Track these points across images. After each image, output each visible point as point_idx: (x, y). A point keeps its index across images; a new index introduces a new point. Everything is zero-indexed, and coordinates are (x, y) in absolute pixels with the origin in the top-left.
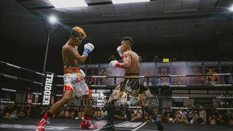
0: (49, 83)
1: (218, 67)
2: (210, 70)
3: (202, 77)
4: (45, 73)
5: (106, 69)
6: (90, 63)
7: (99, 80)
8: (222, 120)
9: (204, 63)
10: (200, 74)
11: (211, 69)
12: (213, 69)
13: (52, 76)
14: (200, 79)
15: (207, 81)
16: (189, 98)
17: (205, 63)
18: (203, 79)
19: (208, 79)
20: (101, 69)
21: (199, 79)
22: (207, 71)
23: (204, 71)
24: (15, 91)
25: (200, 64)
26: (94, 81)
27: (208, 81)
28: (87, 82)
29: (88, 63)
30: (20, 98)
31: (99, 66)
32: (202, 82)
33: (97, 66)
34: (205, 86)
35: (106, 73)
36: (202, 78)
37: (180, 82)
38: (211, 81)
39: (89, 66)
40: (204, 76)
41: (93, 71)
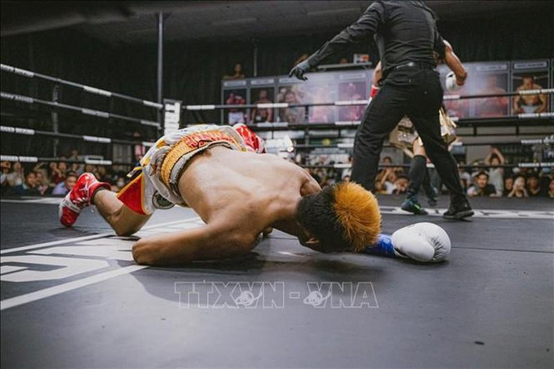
0: (172, 123)
1: (546, 73)
2: (527, 81)
3: (505, 98)
4: (162, 103)
5: (290, 87)
6: (255, 74)
7: (277, 112)
8: (535, 188)
9: (513, 64)
10: (502, 91)
11: (527, 78)
12: (533, 79)
13: (177, 107)
14: (500, 102)
15: (516, 107)
16: (464, 145)
17: (516, 66)
18: (508, 102)
19: (518, 103)
20: (280, 88)
21: (498, 102)
22: (518, 84)
24: (108, 140)
25: (504, 67)
26: (267, 114)
27: (519, 107)
28: (253, 117)
29: (252, 76)
30: (121, 155)
31: (277, 81)
32: (505, 109)
33: (271, 81)
34: (510, 118)
35: (291, 95)
36: (504, 100)
37: (455, 110)
38: (525, 104)
39: (254, 82)
40: (511, 95)
41: (263, 94)
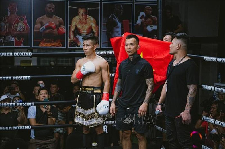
1: (97, 5)
2: (81, 11)
11: (82, 8)
12: (87, 10)
14: (58, 30)
15: (72, 37)
18: (65, 30)
19: (73, 32)
21: (56, 30)
22: (74, 13)
23: (67, 14)
27: (75, 36)
36: (62, 29)
